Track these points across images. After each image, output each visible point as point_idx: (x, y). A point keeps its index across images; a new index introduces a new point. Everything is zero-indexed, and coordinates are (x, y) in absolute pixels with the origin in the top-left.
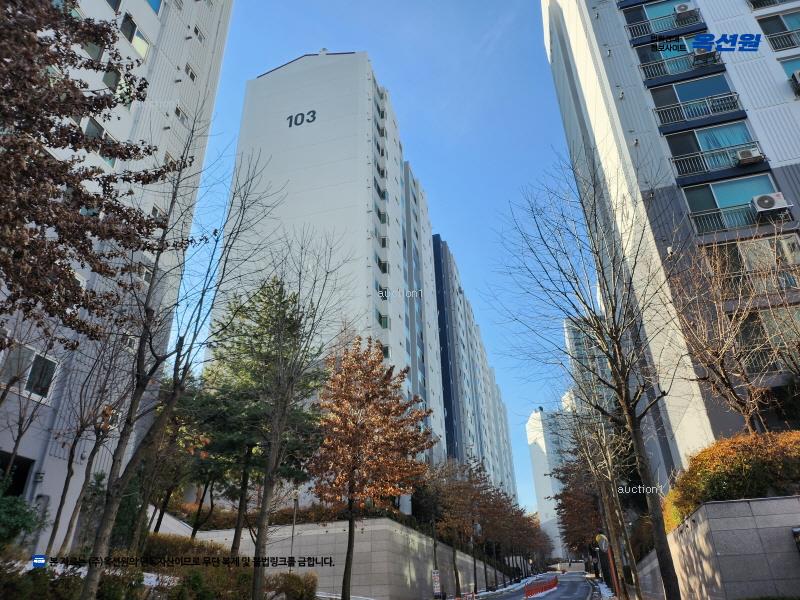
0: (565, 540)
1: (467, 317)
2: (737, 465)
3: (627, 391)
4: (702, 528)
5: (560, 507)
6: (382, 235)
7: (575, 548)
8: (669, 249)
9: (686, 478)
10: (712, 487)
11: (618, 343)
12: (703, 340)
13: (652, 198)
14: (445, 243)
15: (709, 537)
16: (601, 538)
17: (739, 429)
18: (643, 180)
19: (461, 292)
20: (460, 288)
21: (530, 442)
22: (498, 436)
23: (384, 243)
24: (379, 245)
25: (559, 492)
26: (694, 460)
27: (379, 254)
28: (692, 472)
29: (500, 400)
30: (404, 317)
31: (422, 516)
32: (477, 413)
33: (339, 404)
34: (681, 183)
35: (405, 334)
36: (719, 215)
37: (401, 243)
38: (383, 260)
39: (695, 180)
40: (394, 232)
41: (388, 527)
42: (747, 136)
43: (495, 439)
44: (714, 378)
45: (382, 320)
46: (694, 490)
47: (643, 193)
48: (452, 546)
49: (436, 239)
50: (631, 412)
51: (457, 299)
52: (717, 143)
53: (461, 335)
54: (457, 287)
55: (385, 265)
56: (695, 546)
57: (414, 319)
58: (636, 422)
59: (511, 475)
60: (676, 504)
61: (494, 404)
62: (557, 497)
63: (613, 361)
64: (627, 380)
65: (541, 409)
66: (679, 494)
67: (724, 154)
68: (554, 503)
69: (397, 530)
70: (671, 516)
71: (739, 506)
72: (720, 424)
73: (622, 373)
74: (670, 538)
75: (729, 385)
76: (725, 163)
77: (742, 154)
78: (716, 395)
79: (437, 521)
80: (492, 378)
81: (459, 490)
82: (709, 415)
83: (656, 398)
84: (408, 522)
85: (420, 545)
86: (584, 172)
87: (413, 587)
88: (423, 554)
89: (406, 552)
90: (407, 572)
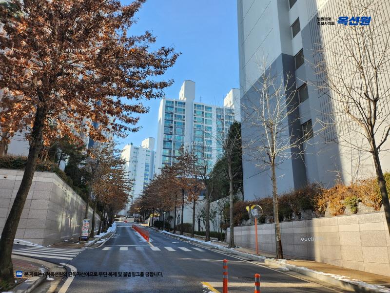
41: (54, 180)
65: (132, 144)
85: (72, 200)
87: (62, 230)
88: (73, 206)
89: (62, 203)
90: (60, 220)
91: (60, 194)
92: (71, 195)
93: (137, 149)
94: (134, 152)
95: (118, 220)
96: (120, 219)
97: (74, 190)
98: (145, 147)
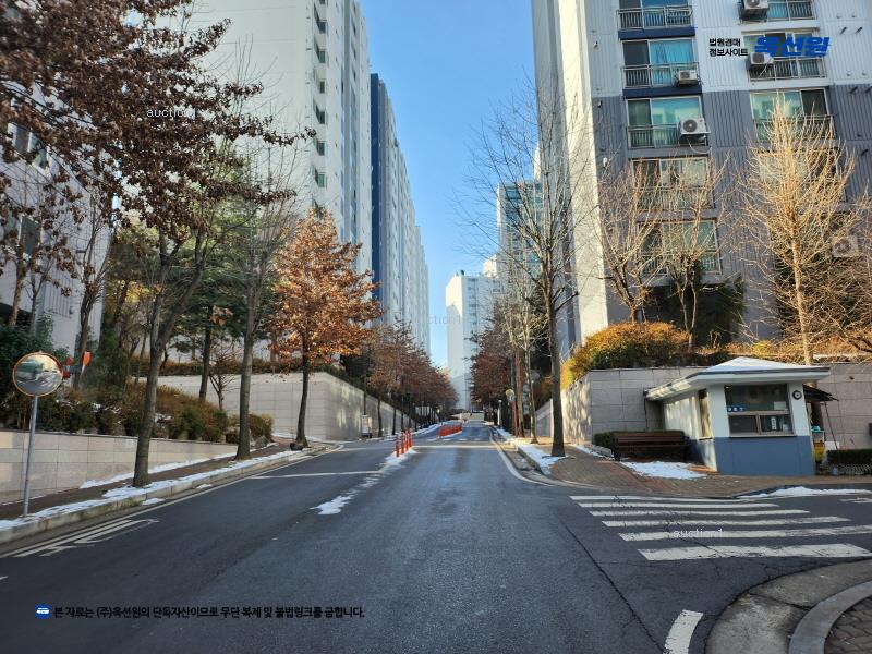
0: (473, 394)
1: (401, 173)
2: (618, 345)
3: (551, 291)
4: (586, 387)
5: (475, 366)
6: (321, 78)
7: (479, 400)
8: (605, 160)
9: (581, 352)
10: (597, 360)
11: (551, 252)
12: (615, 247)
13: (600, 106)
14: (383, 86)
15: (589, 393)
16: (510, 393)
17: (625, 318)
18: (595, 87)
19: (397, 146)
20: (395, 140)
21: (448, 304)
22: (418, 297)
23: (322, 88)
24: (317, 90)
25: (474, 354)
26: (589, 339)
27: (317, 101)
28: (586, 348)
29: (423, 261)
30: (339, 174)
31: (353, 370)
32: (402, 275)
33: (296, 274)
34: (627, 94)
35: (340, 192)
36: (651, 131)
37: (340, 87)
38: (321, 109)
39: (639, 93)
40: (332, 75)
41: (325, 380)
42: (691, 55)
43: (415, 299)
44: (616, 278)
45: (319, 178)
46: (585, 361)
47: (593, 99)
48: (377, 397)
49: (374, 79)
50: (551, 306)
51: (392, 152)
52: (664, 57)
53: (393, 194)
54: (392, 140)
55: (323, 114)
56: (578, 399)
57: (349, 176)
58: (553, 312)
59: (427, 334)
60: (572, 369)
61: (418, 266)
62: (473, 358)
63: (545, 266)
64: (552, 282)
65: (463, 272)
66: (574, 362)
67: (668, 70)
68: (471, 363)
69: (333, 381)
70: (566, 377)
71: (613, 373)
72: (614, 314)
73: (550, 276)
74: (563, 394)
75: (625, 286)
76: (666, 80)
77: (682, 74)
78: (615, 291)
79: (368, 376)
80: (418, 238)
81: (389, 350)
82: (608, 305)
83: (572, 295)
84: (341, 376)
85: (350, 395)
86: (547, 96)
87: (343, 428)
88: (352, 402)
89: (339, 400)
90: (339, 417)
91: (335, 391)
92: (347, 391)
93: (474, 280)
94: (470, 289)
95: (457, 419)
96: (460, 416)
97: (352, 383)
98: (489, 275)
